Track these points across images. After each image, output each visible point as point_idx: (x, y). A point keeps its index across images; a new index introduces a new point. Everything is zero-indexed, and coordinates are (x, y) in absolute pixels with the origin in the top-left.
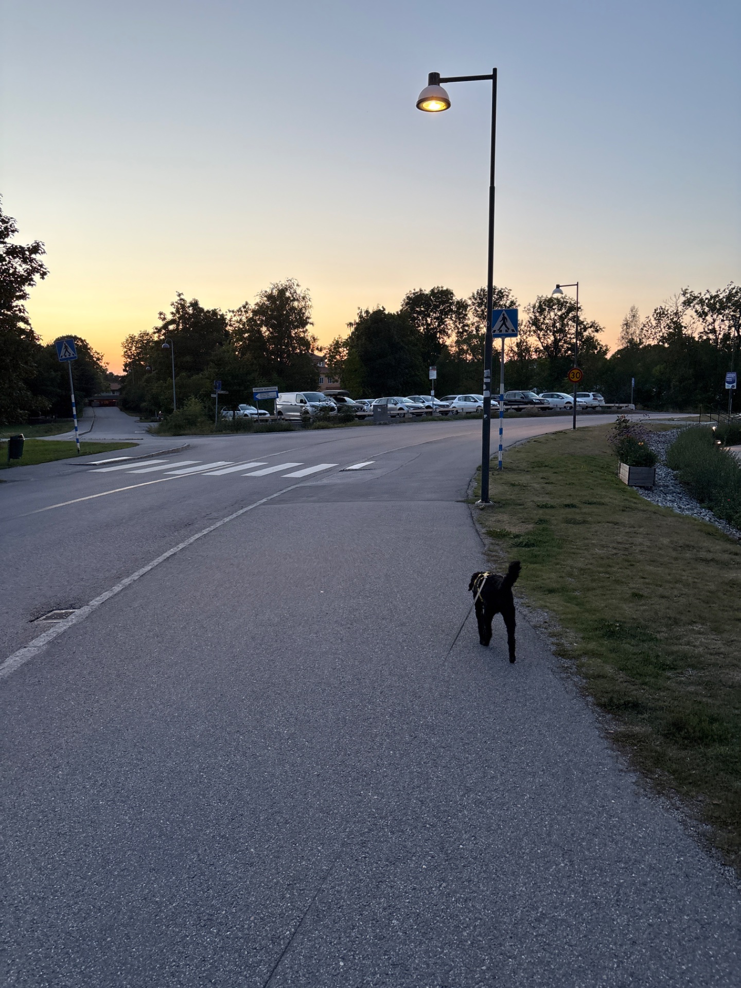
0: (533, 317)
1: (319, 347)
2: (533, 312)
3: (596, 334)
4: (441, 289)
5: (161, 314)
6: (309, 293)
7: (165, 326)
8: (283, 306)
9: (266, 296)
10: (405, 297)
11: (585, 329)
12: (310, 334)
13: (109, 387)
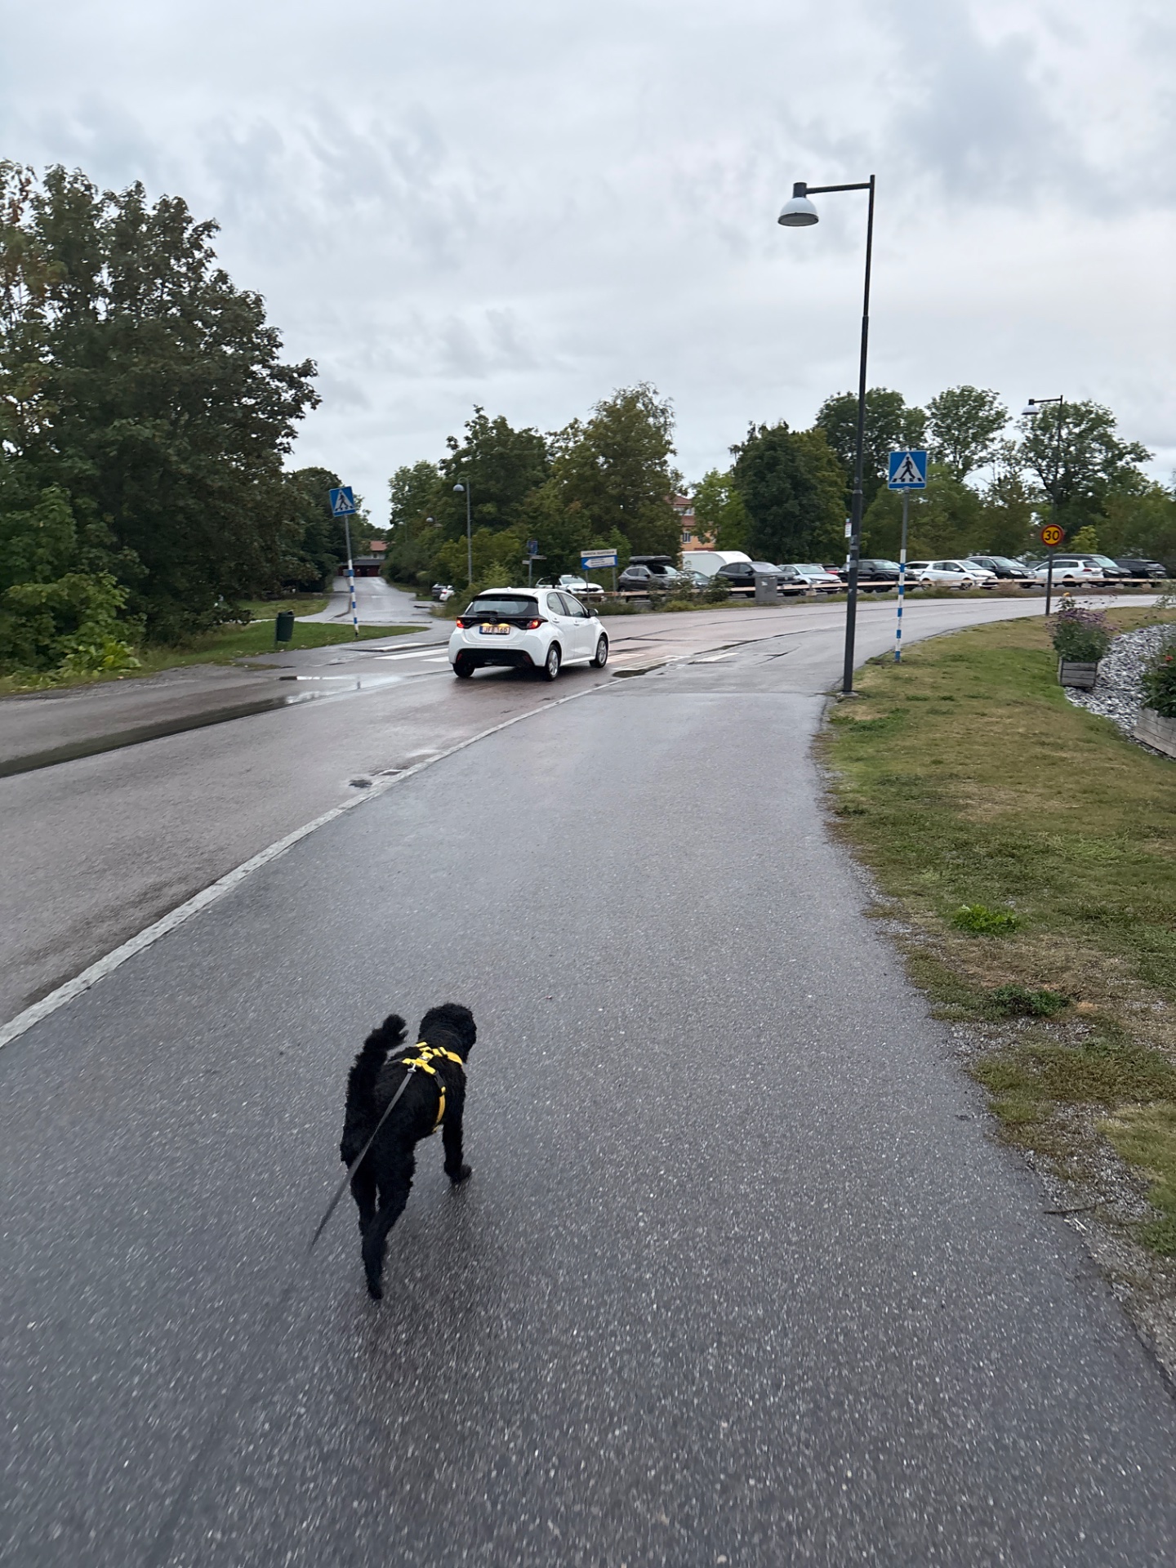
0: (1031, 436)
1: (684, 489)
2: (1032, 428)
3: (1137, 464)
4: (882, 393)
5: (450, 439)
6: (672, 404)
7: (456, 459)
8: (630, 427)
9: (605, 410)
10: (822, 405)
11: (1121, 457)
12: (669, 469)
13: (369, 547)
